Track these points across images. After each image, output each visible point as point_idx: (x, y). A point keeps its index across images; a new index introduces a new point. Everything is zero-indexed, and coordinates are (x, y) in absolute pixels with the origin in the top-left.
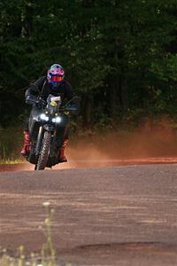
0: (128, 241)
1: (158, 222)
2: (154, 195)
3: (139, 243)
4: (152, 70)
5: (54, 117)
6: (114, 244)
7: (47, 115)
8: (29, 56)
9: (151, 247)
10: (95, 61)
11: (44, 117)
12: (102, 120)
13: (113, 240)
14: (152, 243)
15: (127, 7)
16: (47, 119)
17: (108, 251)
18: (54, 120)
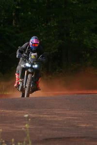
0: (71, 136)
1: (88, 125)
2: (86, 111)
3: (77, 137)
4: (85, 43)
5: (34, 64)
6: (64, 138)
7: (30, 64)
8: (17, 35)
9: (85, 139)
10: (53, 38)
11: (28, 65)
12: (57, 70)
13: (63, 135)
14: (85, 137)
15: (71, 8)
16: (29, 66)
17: (60, 142)
18: (34, 66)
